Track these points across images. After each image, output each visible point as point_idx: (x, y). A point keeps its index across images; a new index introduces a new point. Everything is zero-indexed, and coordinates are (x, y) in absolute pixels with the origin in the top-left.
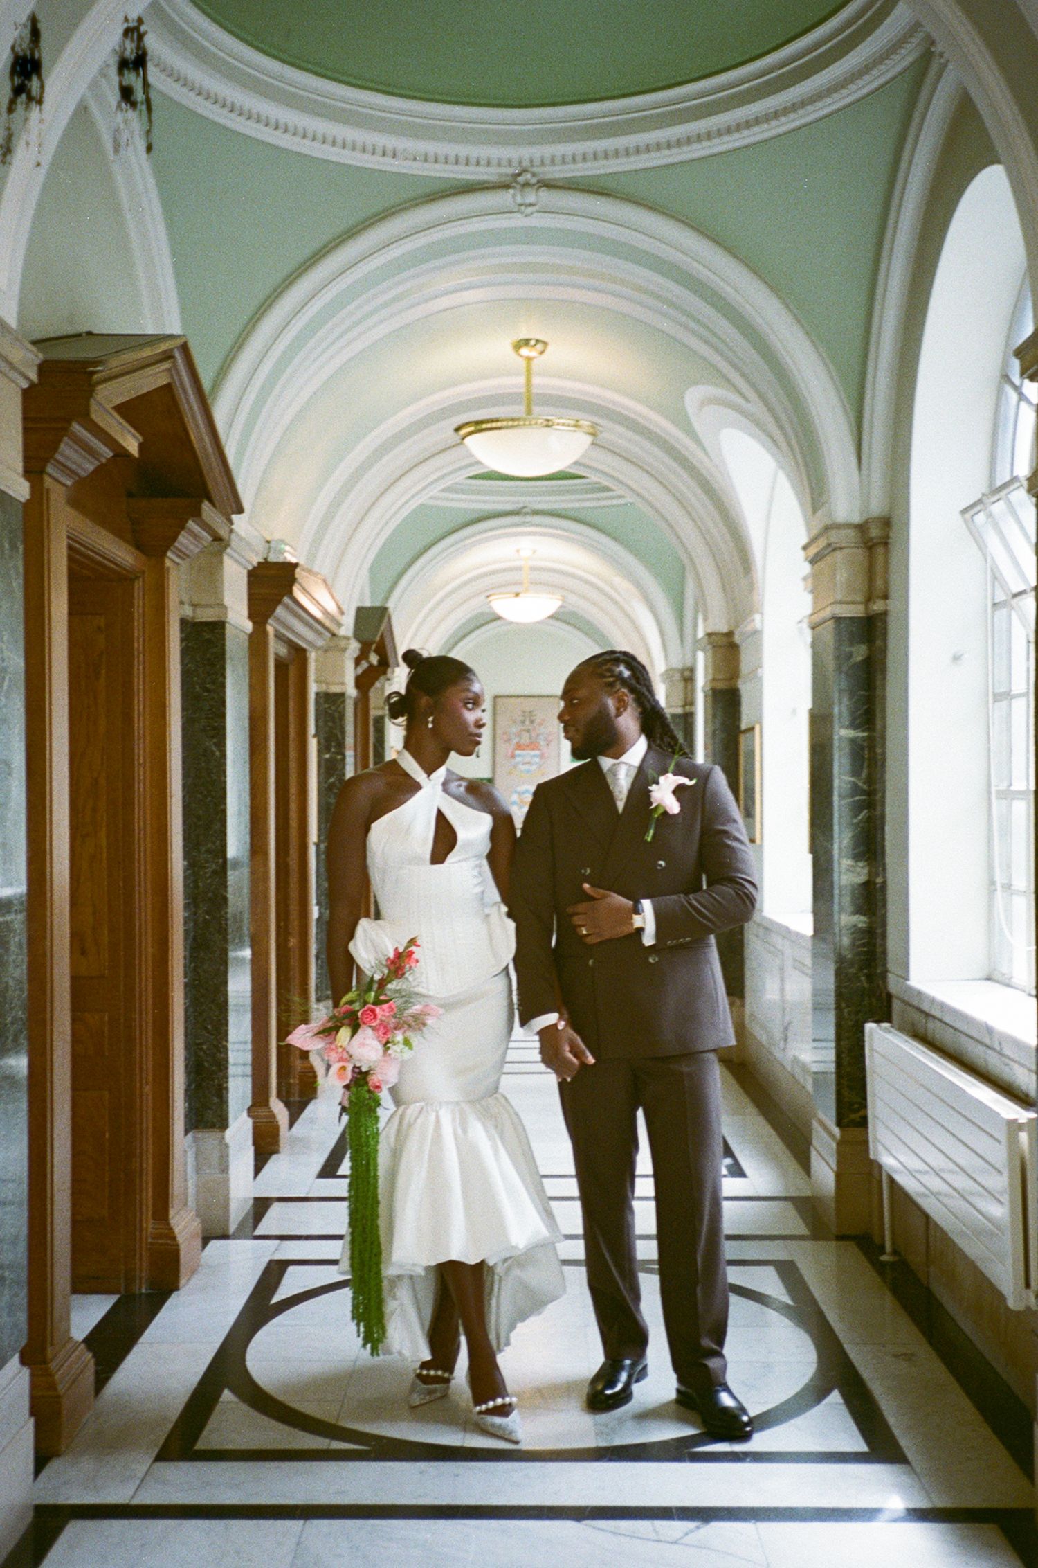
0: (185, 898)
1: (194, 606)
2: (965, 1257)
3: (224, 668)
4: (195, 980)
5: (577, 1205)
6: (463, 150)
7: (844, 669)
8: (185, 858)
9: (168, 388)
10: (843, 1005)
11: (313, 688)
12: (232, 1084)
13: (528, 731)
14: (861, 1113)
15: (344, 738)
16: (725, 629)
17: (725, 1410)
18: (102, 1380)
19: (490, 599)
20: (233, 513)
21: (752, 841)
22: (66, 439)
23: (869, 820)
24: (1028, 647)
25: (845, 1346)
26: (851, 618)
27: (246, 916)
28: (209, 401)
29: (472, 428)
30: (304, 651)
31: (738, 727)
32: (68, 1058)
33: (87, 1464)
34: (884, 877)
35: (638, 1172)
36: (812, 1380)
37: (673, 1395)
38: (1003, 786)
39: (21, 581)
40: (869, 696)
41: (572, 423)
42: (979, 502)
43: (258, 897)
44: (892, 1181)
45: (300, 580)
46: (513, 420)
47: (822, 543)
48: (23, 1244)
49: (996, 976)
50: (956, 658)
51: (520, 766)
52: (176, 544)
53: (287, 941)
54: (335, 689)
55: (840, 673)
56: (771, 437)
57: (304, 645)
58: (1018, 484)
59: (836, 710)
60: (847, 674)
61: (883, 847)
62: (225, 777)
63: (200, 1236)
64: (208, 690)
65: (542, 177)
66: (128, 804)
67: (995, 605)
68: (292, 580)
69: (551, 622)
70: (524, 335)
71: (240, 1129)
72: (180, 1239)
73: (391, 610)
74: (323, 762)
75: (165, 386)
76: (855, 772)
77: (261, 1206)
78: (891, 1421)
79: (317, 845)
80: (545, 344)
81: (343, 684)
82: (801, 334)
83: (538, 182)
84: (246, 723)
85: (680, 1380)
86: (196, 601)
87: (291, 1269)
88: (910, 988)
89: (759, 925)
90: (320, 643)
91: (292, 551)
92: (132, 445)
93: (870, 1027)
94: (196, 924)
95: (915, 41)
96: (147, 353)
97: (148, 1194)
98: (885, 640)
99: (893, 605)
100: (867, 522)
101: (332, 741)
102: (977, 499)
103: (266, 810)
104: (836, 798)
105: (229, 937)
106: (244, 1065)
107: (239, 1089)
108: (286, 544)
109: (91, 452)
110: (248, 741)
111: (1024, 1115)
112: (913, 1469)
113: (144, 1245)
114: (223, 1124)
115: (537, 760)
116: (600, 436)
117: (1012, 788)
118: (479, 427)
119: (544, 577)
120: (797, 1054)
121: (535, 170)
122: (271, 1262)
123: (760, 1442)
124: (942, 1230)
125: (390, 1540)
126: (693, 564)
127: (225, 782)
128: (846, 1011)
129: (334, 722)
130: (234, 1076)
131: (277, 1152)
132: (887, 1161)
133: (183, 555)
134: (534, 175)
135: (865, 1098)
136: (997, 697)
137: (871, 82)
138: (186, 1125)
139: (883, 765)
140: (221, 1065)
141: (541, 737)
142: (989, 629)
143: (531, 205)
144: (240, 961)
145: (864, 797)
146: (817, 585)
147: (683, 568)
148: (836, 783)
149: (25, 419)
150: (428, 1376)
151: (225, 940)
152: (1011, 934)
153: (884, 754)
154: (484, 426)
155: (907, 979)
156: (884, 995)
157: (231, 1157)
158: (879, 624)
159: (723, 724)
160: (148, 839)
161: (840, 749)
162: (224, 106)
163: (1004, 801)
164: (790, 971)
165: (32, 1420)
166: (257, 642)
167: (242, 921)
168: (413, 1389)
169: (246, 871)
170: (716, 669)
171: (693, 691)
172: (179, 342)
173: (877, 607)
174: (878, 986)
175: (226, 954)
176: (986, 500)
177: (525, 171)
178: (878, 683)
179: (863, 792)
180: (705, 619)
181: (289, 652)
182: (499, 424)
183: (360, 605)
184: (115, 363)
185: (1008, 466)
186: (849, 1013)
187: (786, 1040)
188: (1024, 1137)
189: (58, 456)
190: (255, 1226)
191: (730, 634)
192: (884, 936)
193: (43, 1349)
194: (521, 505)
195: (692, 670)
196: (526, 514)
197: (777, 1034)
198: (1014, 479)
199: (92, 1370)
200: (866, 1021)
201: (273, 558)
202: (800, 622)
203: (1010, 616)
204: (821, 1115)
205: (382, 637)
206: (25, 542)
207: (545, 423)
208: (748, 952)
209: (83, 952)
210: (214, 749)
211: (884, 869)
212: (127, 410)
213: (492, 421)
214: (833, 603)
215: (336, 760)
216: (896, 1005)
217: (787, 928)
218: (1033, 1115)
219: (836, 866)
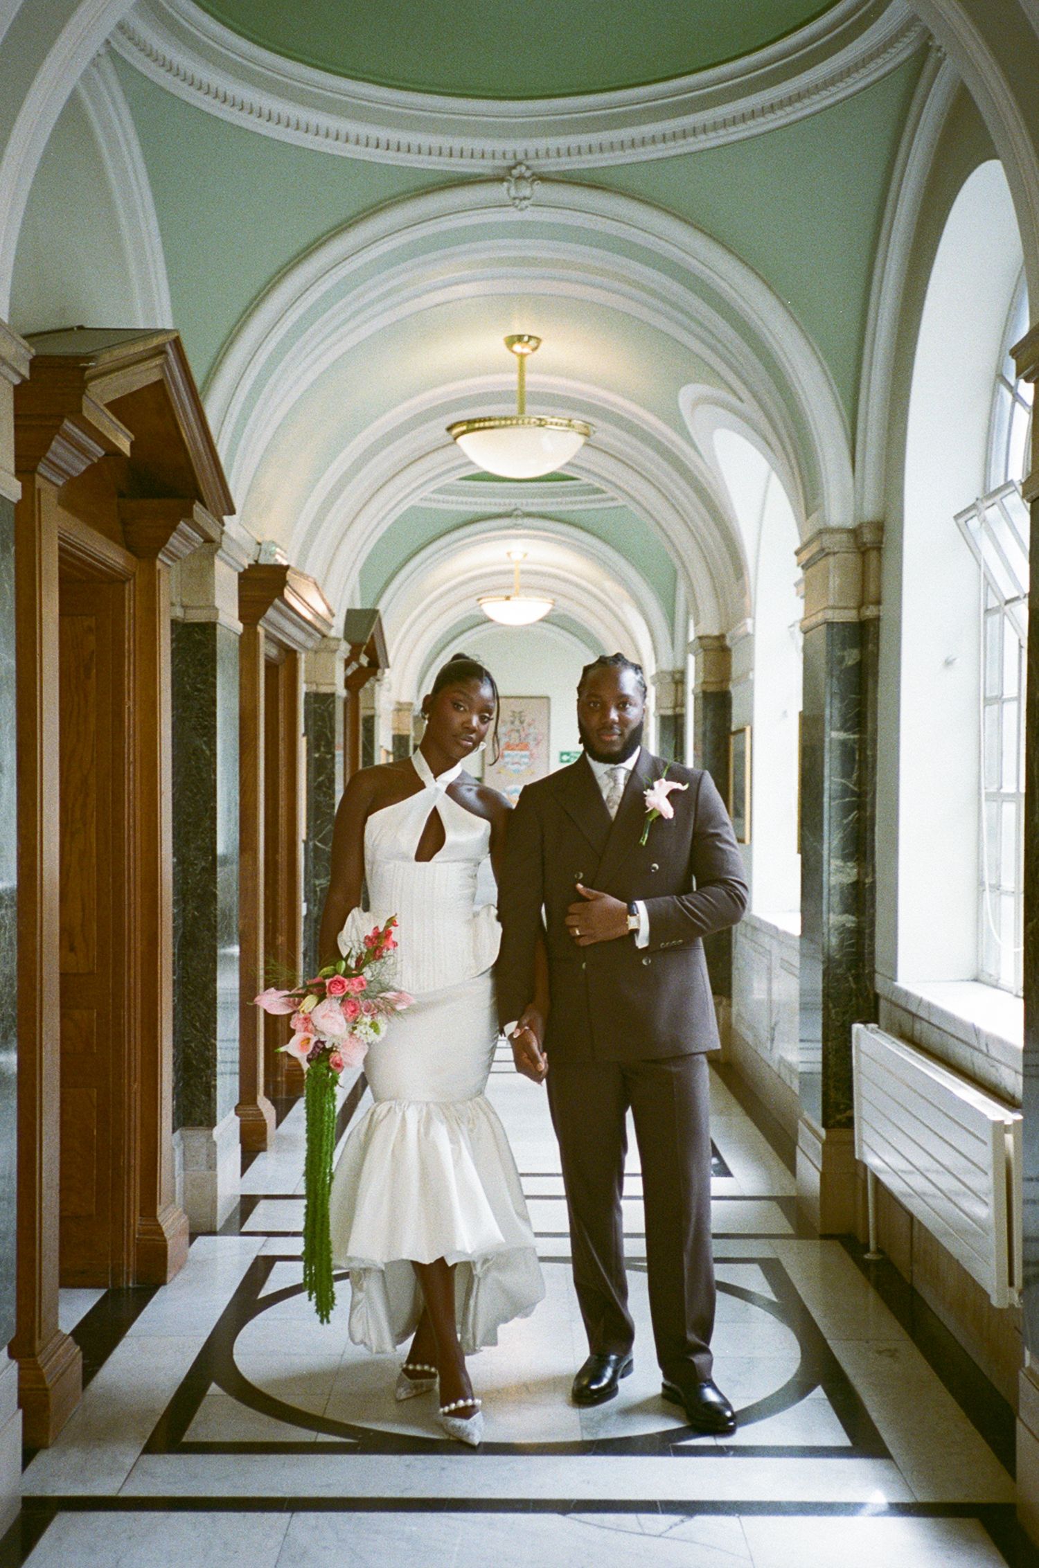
0: (174, 895)
1: (185, 607)
2: (949, 1256)
3: (214, 669)
4: (184, 977)
5: (564, 1203)
6: (457, 143)
7: (836, 673)
8: (174, 855)
9: (160, 384)
10: (831, 1005)
11: (303, 689)
12: (220, 1082)
13: (518, 731)
14: (848, 1113)
15: (333, 737)
16: (716, 633)
17: (710, 1405)
18: (90, 1372)
19: (481, 602)
20: (224, 514)
21: (741, 841)
22: (57, 437)
23: (859, 820)
24: (1020, 651)
25: (829, 1342)
26: (843, 623)
27: (235, 912)
28: (201, 398)
29: (464, 428)
30: (295, 652)
31: (729, 728)
32: (57, 1056)
33: (74, 1456)
34: (873, 877)
35: (626, 1171)
36: (796, 1375)
37: (659, 1390)
38: (993, 789)
39: (13, 583)
40: (860, 700)
41: (566, 422)
42: (974, 506)
43: (247, 892)
44: (877, 1181)
45: (290, 583)
46: (506, 419)
47: (814, 548)
48: (12, 1240)
49: (984, 977)
50: (948, 663)
51: (510, 766)
52: (167, 546)
53: (275, 938)
54: (324, 689)
55: (832, 676)
56: (765, 439)
57: (294, 646)
58: (1013, 488)
59: (827, 712)
60: (838, 679)
61: (873, 847)
62: (215, 775)
63: (188, 1231)
64: (199, 690)
65: (536, 170)
66: (118, 800)
67: (987, 611)
68: (284, 583)
69: (541, 624)
70: (517, 331)
71: (227, 1127)
72: (167, 1235)
73: (381, 612)
74: (312, 762)
75: (156, 383)
76: (846, 774)
77: (248, 1204)
78: (874, 1416)
79: (306, 843)
80: (539, 340)
81: (333, 684)
82: (795, 331)
83: (533, 174)
84: (237, 722)
85: (666, 1375)
86: (186, 601)
87: (278, 1264)
88: (897, 988)
89: (747, 924)
90: (310, 644)
91: (282, 552)
92: (124, 445)
93: (857, 1027)
94: (185, 920)
95: (912, 35)
96: (139, 348)
97: (136, 1193)
98: (877, 645)
99: (885, 611)
100: (861, 526)
101: (321, 740)
102: (971, 503)
103: (256, 808)
104: (826, 799)
105: (218, 934)
106: (232, 1062)
107: (227, 1087)
108: (277, 546)
109: (83, 450)
110: (238, 739)
111: (1010, 1117)
112: (895, 1463)
113: (131, 1238)
114: (211, 1122)
115: (526, 760)
116: (592, 438)
117: (1003, 791)
118: (471, 427)
119: (534, 581)
120: (783, 1055)
121: (528, 163)
122: (258, 1257)
123: (743, 1436)
124: (927, 1230)
125: (377, 1532)
126: (685, 567)
127: (215, 781)
128: (833, 1011)
129: (323, 720)
130: (222, 1074)
131: (264, 1150)
132: (872, 1161)
133: (174, 557)
134: (528, 168)
135: (851, 1099)
136: (988, 701)
137: (867, 76)
138: (173, 1123)
139: (874, 768)
140: (210, 1063)
141: (531, 737)
142: (982, 634)
143: (525, 198)
144: (230, 958)
145: (854, 799)
146: (809, 589)
147: (675, 572)
148: (826, 785)
149: (17, 417)
150: (414, 1370)
151: (214, 938)
152: (1000, 936)
153: (874, 756)
154: (477, 425)
155: (896, 981)
156: (871, 997)
157: (218, 1153)
158: (872, 629)
159: (713, 725)
160: (138, 835)
161: (831, 751)
162: (216, 96)
163: (994, 804)
164: (777, 971)
165: (20, 1413)
166: (248, 643)
167: (231, 917)
168: (400, 1383)
169: (235, 867)
170: (707, 671)
171: (684, 693)
172: (172, 336)
173: (870, 612)
174: (866, 986)
175: (216, 953)
176: (981, 506)
177: (520, 163)
178: (870, 686)
179: (853, 794)
180: (696, 625)
181: (280, 654)
182: (492, 423)
183: (350, 607)
184: (106, 359)
185: (1003, 470)
186: (837, 1013)
187: (773, 1040)
188: (1009, 1138)
189: (49, 455)
190: (242, 1224)
191: (721, 637)
192: (872, 936)
193: (31, 1342)
194: (513, 507)
195: (683, 673)
196: (517, 516)
197: (764, 1034)
198: (1008, 484)
199: (80, 1363)
200: (854, 1022)
201: (262, 561)
202: (792, 626)
203: (1002, 623)
204: (806, 1115)
205: (372, 637)
206: (17, 543)
207: (538, 422)
208: (736, 952)
209: (72, 949)
210: (204, 747)
211: (874, 871)
212: (118, 408)
213: (484, 420)
214: (825, 608)
215: (325, 759)
216: (883, 1005)
217: (776, 928)
218: (1019, 1117)
219: (825, 867)
